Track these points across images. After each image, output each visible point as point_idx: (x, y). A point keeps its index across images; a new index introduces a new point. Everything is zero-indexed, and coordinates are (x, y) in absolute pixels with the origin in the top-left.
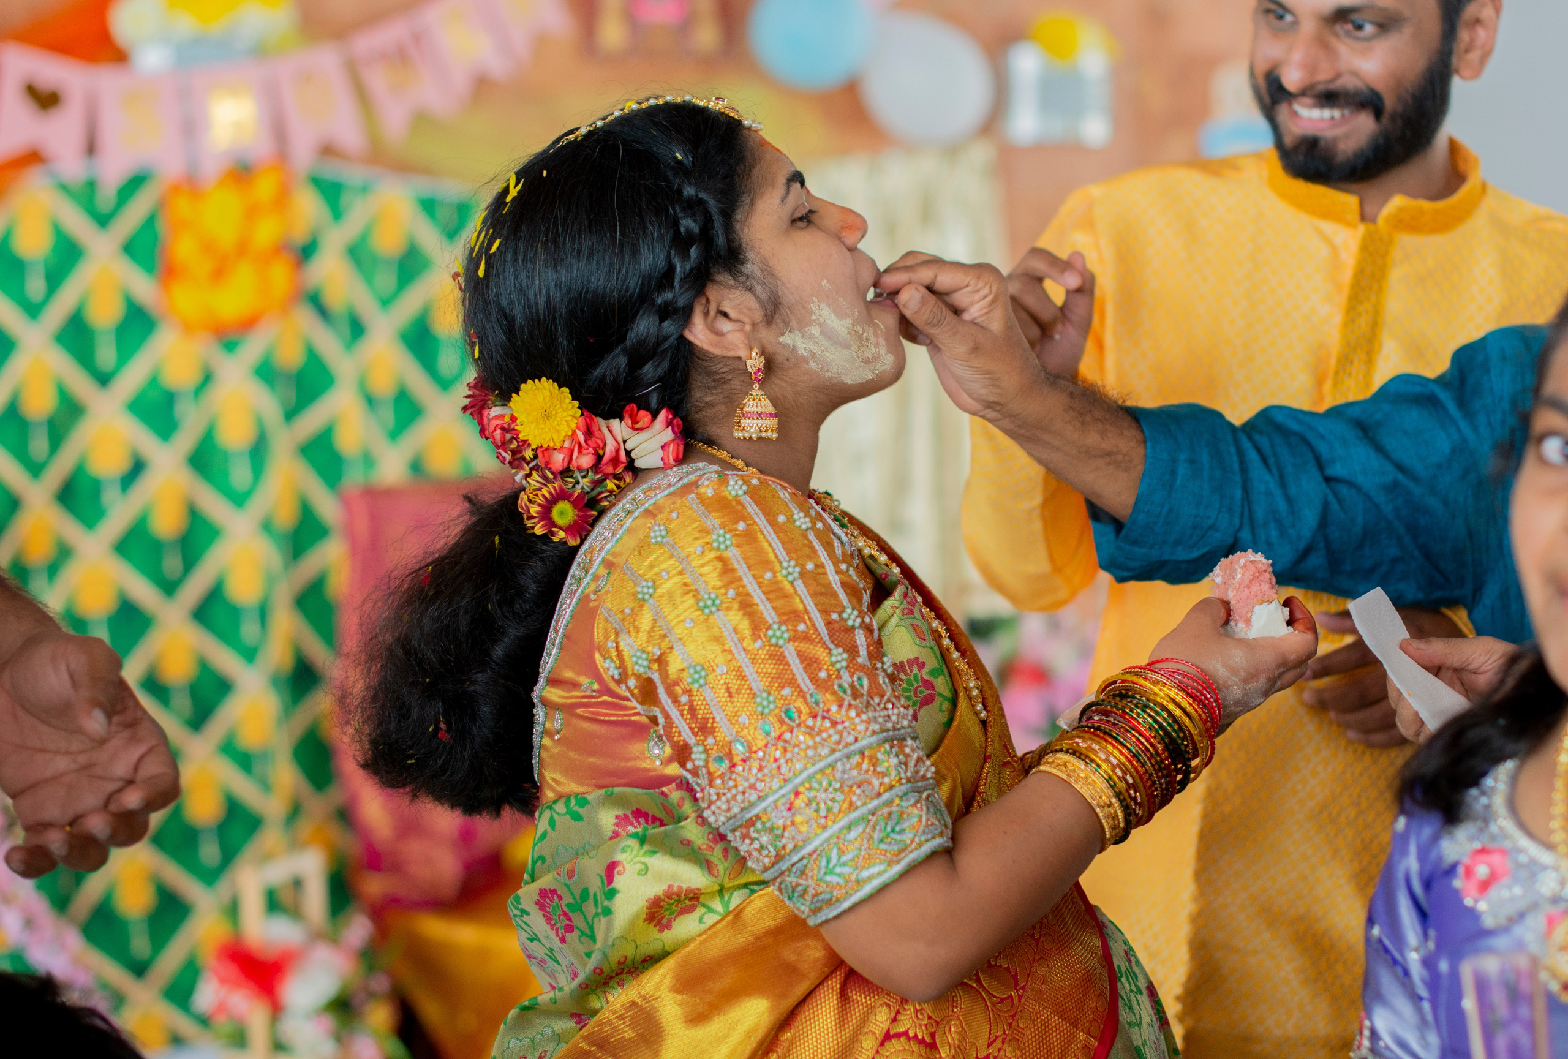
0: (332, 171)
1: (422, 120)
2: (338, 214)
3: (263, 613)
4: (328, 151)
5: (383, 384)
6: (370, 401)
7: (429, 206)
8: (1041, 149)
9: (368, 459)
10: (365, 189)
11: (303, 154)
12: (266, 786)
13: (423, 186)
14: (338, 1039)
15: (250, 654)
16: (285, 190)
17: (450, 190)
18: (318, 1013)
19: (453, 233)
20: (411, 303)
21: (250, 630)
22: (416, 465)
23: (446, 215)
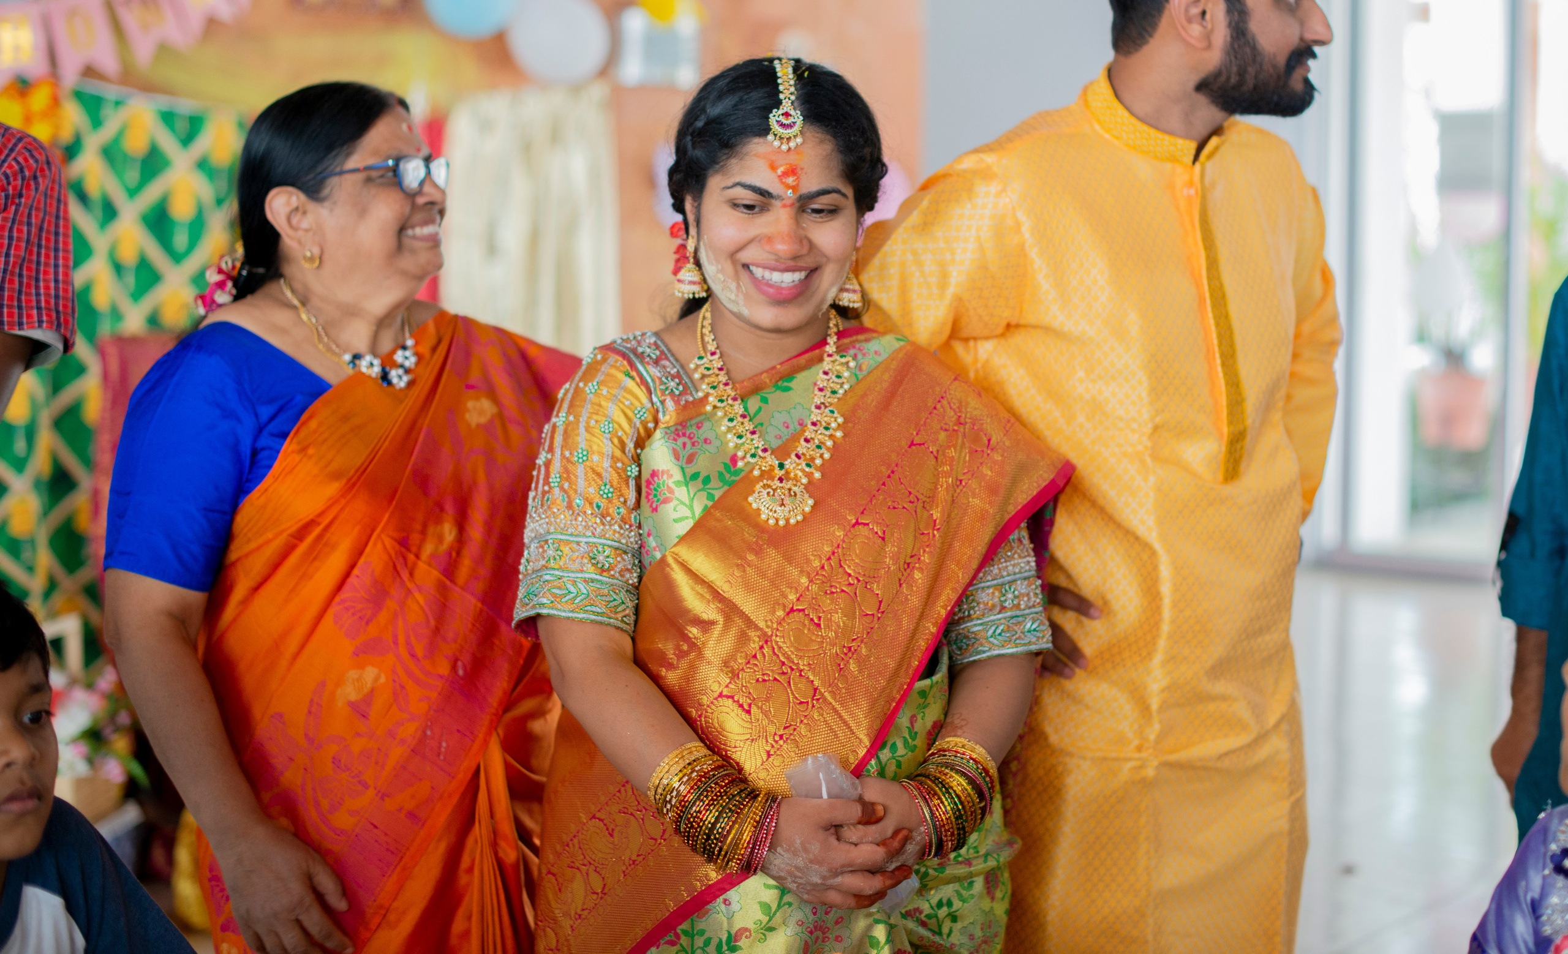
0: (94, 87)
1: (164, 50)
2: (97, 122)
3: (30, 433)
4: (90, 72)
5: (128, 254)
6: (118, 268)
7: (168, 118)
8: (643, 89)
9: (116, 314)
10: (118, 103)
11: (70, 76)
12: (30, 569)
13: (163, 102)
14: (90, 761)
15: (19, 465)
16: (55, 102)
17: (185, 106)
18: (74, 741)
19: (187, 139)
20: (152, 194)
21: (20, 446)
22: (153, 320)
23: (181, 126)
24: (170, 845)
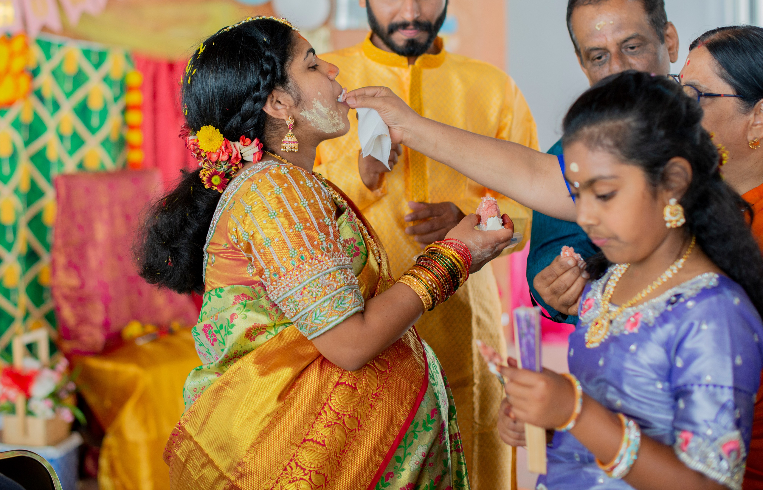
0: (46, 37)
1: (85, 16)
2: (49, 57)
3: (15, 229)
4: (45, 29)
5: (67, 131)
6: (61, 137)
7: (87, 53)
8: (348, 31)
9: (60, 162)
10: (60, 46)
11: (34, 31)
12: (16, 305)
13: (84, 45)
14: (54, 410)
15: (9, 247)
16: (26, 46)
17: (96, 47)
18: (46, 398)
19: (98, 65)
20: (79, 96)
21: (9, 236)
22: (81, 165)
23: (94, 58)
24: (96, 458)
